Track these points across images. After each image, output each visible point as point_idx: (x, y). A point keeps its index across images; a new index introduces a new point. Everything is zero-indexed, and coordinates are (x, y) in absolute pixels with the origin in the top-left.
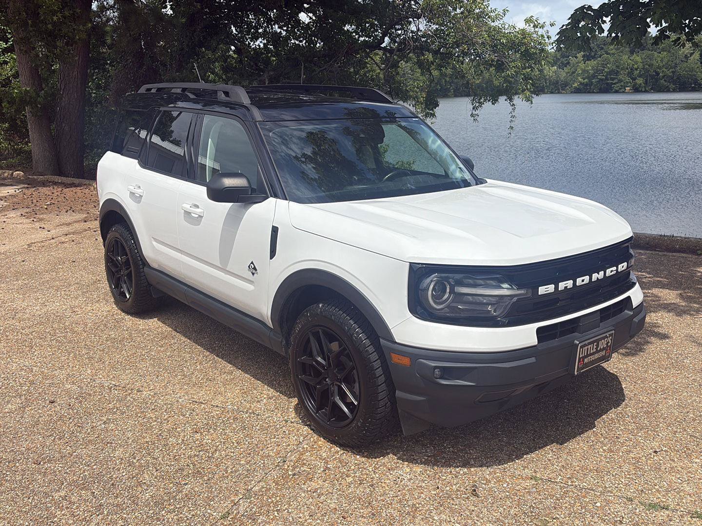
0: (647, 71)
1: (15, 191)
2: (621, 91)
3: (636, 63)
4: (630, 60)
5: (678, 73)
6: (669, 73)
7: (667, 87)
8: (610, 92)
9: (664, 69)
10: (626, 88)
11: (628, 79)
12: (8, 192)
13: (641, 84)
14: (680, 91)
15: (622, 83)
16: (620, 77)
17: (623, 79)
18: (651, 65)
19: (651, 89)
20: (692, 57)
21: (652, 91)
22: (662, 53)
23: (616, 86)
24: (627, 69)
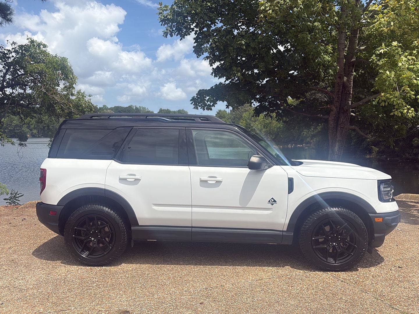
13: (35, 133)
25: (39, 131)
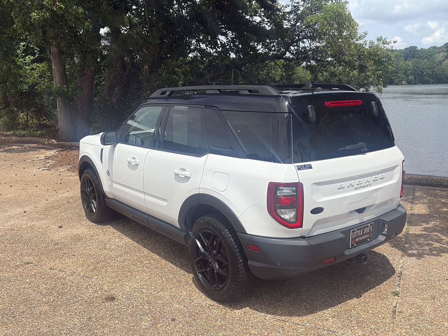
0: (416, 71)
1: (55, 153)
2: (400, 83)
3: (409, 66)
4: (405, 64)
5: (436, 73)
6: (430, 72)
7: (429, 81)
8: (392, 85)
9: (426, 70)
10: (403, 82)
11: (404, 76)
12: (51, 154)
13: (412, 79)
14: (437, 84)
15: (400, 79)
16: (399, 75)
17: (400, 76)
18: (418, 68)
19: (419, 82)
20: (444, 62)
21: (419, 84)
22: (424, 60)
23: (396, 80)
24: (403, 70)
25: (416, 77)
